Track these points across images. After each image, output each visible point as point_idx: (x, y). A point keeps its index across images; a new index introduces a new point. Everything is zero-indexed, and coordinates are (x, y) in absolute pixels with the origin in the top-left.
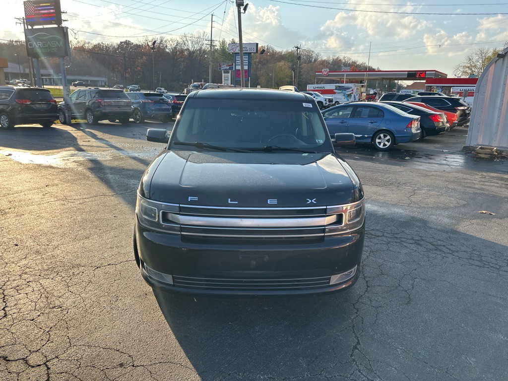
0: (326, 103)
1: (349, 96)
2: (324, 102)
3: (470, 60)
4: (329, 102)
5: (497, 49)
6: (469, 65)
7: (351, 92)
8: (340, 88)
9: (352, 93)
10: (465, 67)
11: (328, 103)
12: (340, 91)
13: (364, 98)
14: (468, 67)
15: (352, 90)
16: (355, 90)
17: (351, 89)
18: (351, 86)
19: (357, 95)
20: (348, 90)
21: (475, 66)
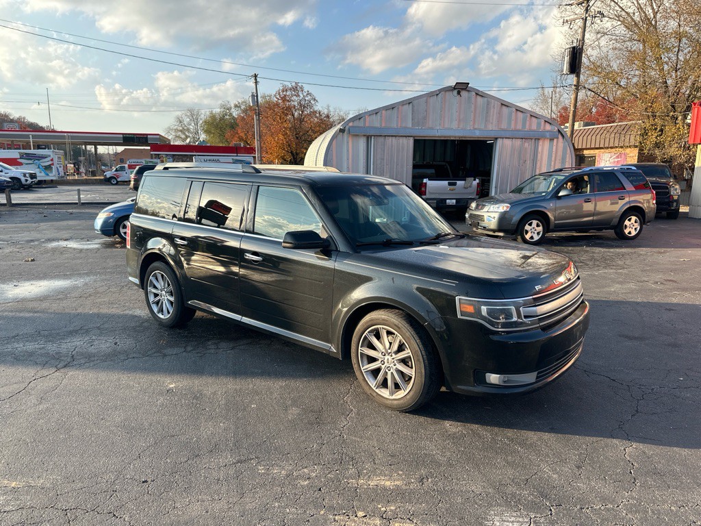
0: (27, 180)
1: (48, 168)
2: (23, 179)
3: (181, 122)
4: (32, 178)
5: (214, 112)
6: (181, 128)
7: (50, 163)
8: (29, 156)
9: (53, 164)
10: (176, 130)
11: (30, 180)
12: (31, 162)
13: (72, 171)
14: (181, 131)
15: (52, 160)
16: (56, 160)
17: (49, 159)
18: (48, 154)
19: (60, 167)
20: (46, 160)
21: (188, 130)
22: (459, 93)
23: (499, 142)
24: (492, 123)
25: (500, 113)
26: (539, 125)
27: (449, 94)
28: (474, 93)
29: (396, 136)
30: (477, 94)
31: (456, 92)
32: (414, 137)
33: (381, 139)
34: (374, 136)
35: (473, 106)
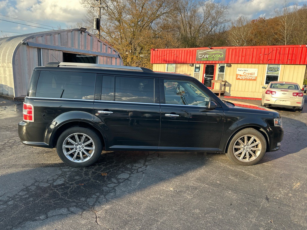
22: (81, 33)
23: (99, 58)
24: (95, 49)
25: (98, 44)
26: (111, 51)
27: (77, 32)
28: (87, 34)
29: (54, 50)
30: (88, 34)
31: (80, 32)
32: (63, 51)
33: (46, 51)
34: (43, 48)
35: (87, 39)
